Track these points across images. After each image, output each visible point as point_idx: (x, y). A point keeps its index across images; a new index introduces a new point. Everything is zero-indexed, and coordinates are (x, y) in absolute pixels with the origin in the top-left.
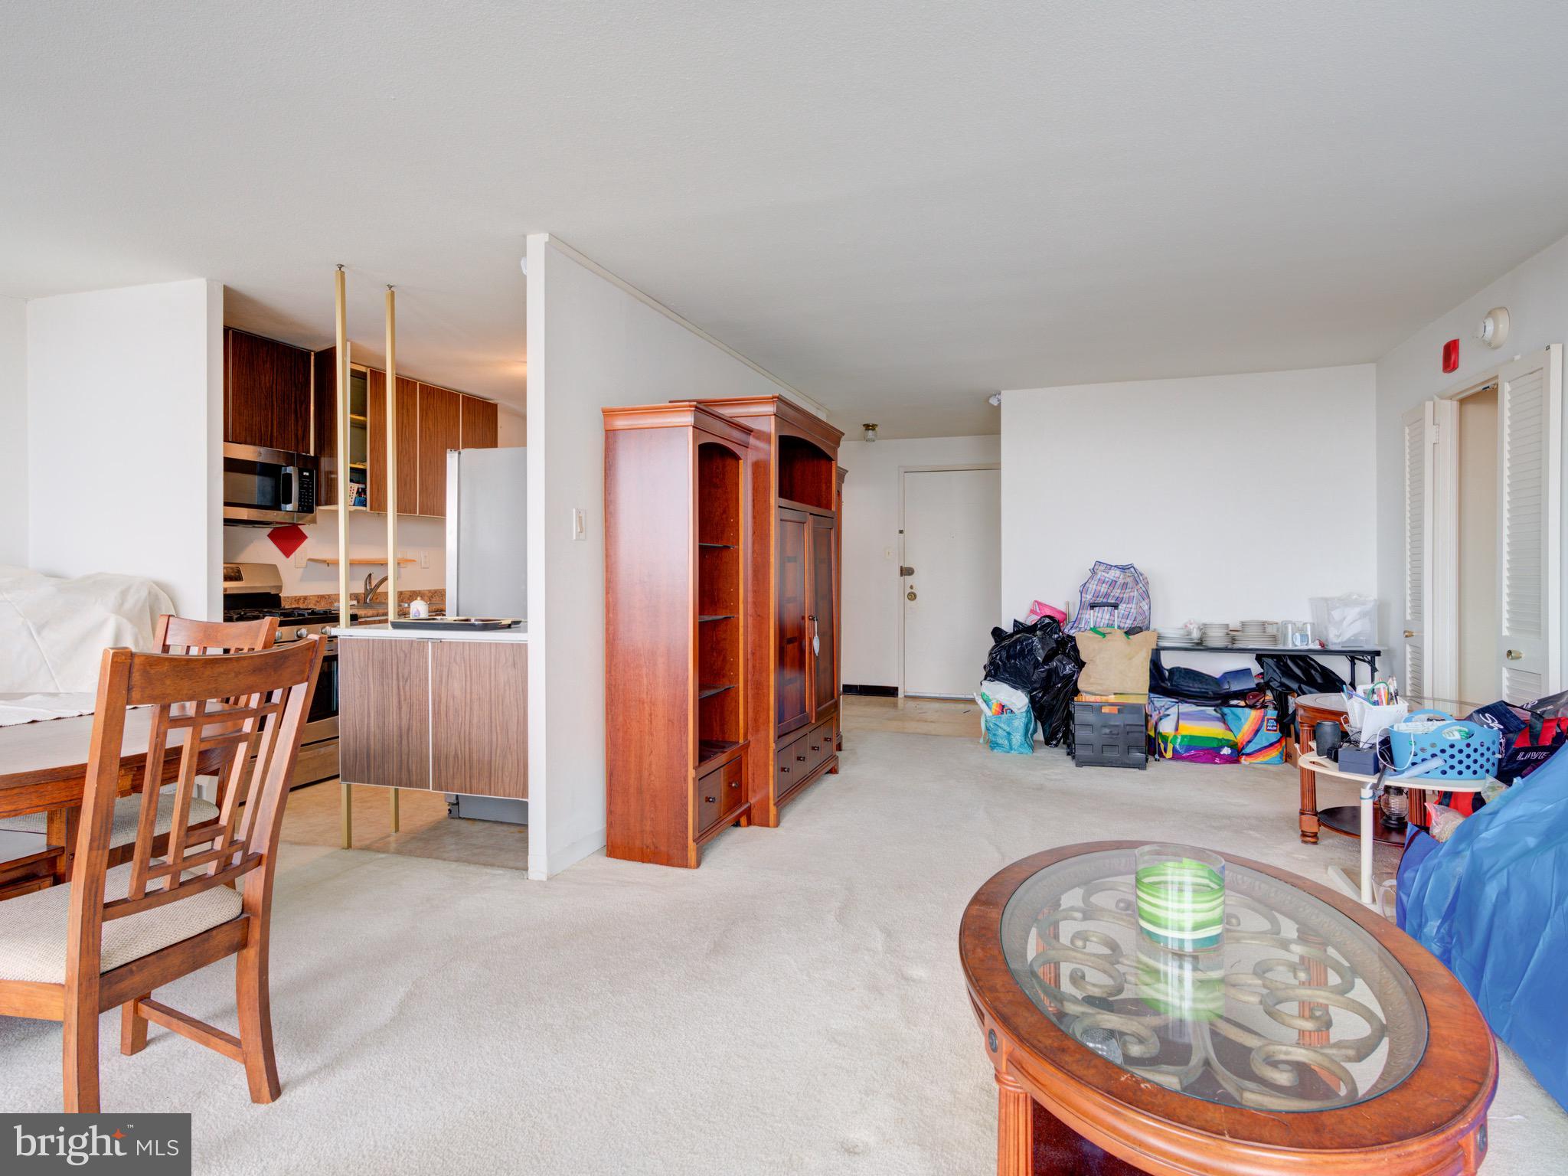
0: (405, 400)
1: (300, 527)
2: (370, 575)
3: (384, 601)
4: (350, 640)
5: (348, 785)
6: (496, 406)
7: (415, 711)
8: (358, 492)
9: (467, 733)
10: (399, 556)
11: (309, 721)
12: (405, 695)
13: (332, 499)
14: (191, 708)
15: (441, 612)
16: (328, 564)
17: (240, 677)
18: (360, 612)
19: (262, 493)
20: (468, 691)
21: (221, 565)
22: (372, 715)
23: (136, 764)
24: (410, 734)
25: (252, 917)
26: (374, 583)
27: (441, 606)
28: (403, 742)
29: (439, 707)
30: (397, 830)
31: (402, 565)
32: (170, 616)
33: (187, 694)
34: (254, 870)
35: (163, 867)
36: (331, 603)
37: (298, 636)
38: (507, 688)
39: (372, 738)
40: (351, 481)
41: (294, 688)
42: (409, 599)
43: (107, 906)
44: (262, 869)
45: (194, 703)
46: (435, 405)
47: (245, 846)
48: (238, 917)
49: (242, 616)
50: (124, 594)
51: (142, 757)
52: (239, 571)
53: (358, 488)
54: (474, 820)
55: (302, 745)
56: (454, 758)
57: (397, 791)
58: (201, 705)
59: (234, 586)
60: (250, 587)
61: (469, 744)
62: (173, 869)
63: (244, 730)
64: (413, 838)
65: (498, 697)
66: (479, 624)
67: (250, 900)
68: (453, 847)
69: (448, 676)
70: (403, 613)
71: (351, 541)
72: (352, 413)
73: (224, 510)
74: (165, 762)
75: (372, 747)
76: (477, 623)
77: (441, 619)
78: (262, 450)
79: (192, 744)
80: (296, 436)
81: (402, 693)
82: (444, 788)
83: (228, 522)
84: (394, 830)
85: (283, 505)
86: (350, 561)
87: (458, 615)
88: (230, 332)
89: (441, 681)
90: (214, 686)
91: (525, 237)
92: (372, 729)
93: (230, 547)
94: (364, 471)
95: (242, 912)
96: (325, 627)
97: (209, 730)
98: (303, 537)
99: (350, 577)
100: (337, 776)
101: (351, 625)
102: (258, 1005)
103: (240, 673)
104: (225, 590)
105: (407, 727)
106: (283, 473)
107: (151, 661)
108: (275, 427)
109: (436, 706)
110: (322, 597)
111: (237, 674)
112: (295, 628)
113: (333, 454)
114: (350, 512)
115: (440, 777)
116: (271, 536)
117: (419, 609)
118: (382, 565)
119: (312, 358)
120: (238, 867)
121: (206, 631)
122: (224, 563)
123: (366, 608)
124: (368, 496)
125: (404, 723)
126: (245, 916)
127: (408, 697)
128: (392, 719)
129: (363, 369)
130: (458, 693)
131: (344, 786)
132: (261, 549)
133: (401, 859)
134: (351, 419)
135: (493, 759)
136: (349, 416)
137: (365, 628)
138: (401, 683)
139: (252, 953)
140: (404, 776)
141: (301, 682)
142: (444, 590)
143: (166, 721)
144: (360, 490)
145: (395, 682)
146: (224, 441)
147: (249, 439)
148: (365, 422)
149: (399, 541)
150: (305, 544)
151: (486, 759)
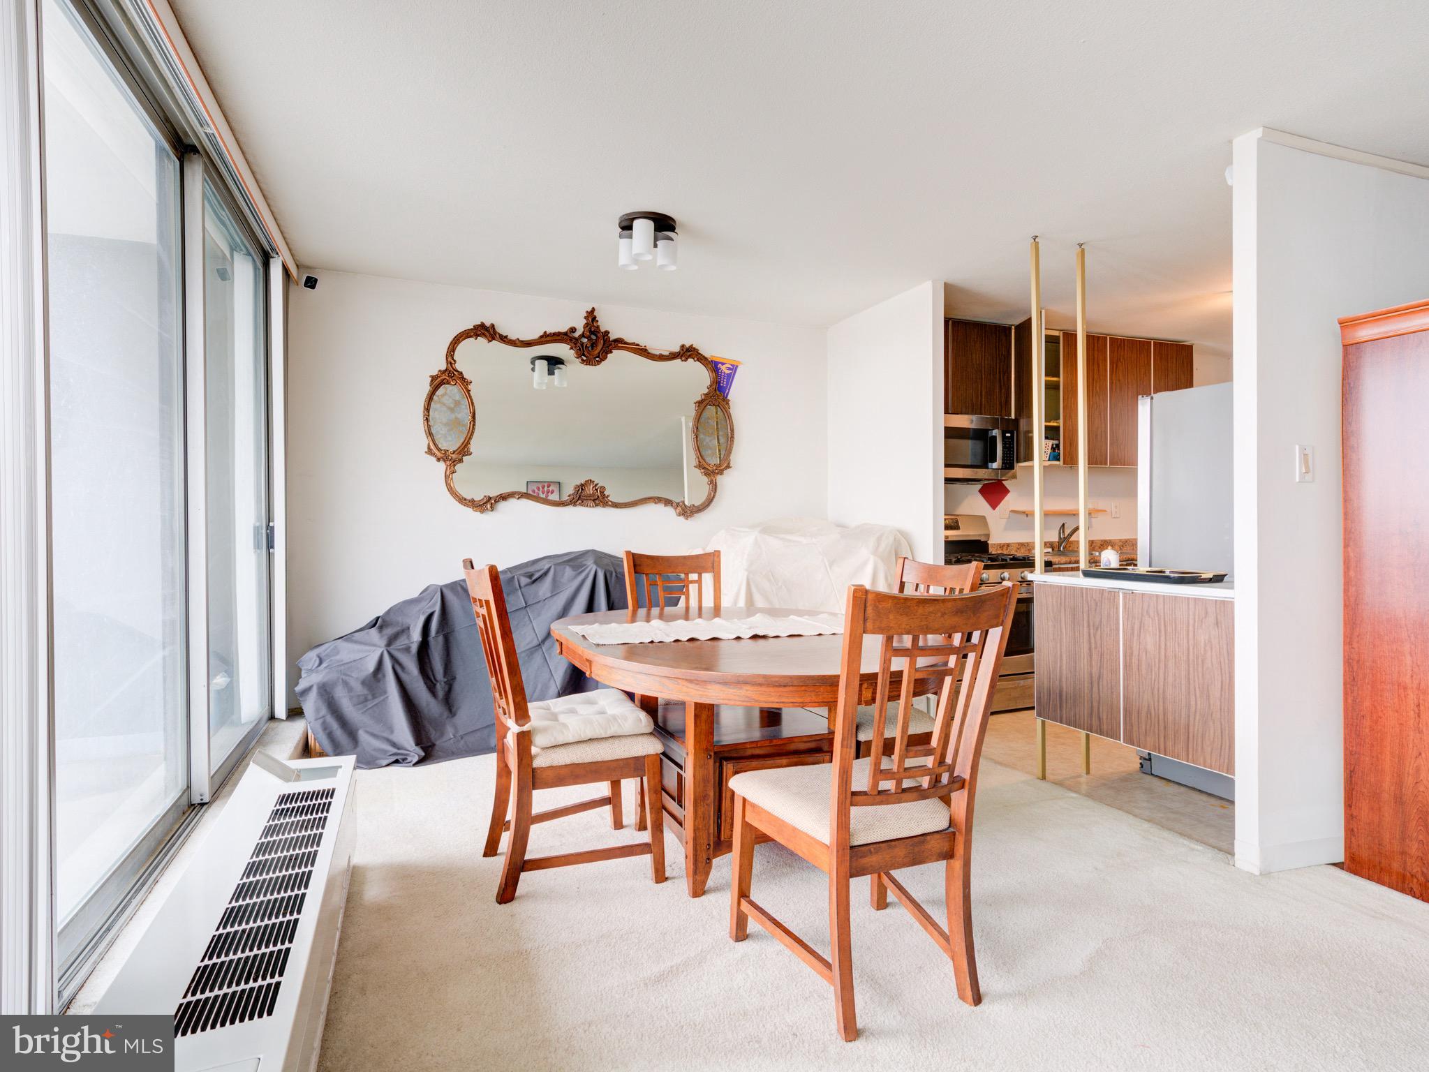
0: (1096, 356)
1: (1003, 482)
2: (1063, 525)
3: (1076, 549)
4: (1044, 586)
5: (1042, 720)
6: (1190, 348)
7: (1105, 660)
8: (1052, 448)
9: (1161, 691)
10: (1091, 506)
11: (1006, 655)
12: (1096, 643)
13: (1029, 457)
14: (907, 641)
15: (1132, 562)
16: (1027, 515)
17: (946, 616)
18: (1055, 559)
19: (974, 455)
20: (1163, 646)
21: (943, 517)
22: (1064, 658)
23: (870, 679)
24: (1101, 683)
25: (957, 833)
26: (1067, 532)
27: (1132, 556)
28: (1094, 689)
29: (1131, 659)
30: (1088, 772)
31: (1093, 515)
32: (905, 558)
33: (905, 629)
34: (958, 792)
35: (889, 773)
36: (1030, 550)
37: (1001, 579)
38: (1208, 648)
39: (1064, 680)
40: (1046, 438)
41: (991, 630)
42: (1100, 548)
43: (854, 794)
44: (965, 792)
45: (910, 637)
46: (1126, 356)
47: (951, 769)
48: (944, 830)
49: (958, 559)
50: (879, 540)
51: (875, 676)
52: (957, 522)
53: (1053, 445)
54: (1169, 781)
55: (1000, 676)
56: (1147, 714)
57: (1088, 736)
58: (915, 640)
59: (953, 535)
60: (966, 535)
61: (1164, 703)
62: (897, 776)
63: (949, 665)
64: (1104, 785)
65: (1197, 658)
66: (1174, 577)
67: (956, 817)
68: (1145, 804)
69: (1140, 629)
70: (1094, 561)
71: (1045, 493)
72: (1047, 375)
73: (945, 470)
74: (890, 682)
75: (1065, 690)
76: (1172, 575)
77: (1133, 569)
78: (974, 417)
79: (909, 672)
80: (1000, 403)
81: (1093, 641)
82: (1135, 743)
83: (948, 481)
84: (1085, 772)
85: (990, 464)
86: (1045, 512)
87: (1150, 566)
88: (950, 322)
89: (1133, 633)
90: (926, 623)
91: (1230, 142)
92: (1064, 672)
93: (950, 501)
94: (1057, 428)
95: (950, 826)
96: (1023, 572)
97: (922, 662)
98: (1006, 491)
99: (1045, 527)
100: (1033, 708)
101: (1046, 571)
102: (962, 913)
103: (945, 613)
104: (947, 537)
105: (1097, 675)
106: (989, 436)
107: (881, 598)
108: (983, 397)
109: (1128, 658)
110: (1022, 545)
111: (944, 614)
112: (999, 571)
113: (1030, 416)
114: (1044, 467)
115: (1131, 731)
116: (981, 491)
117: (1110, 558)
118: (1074, 515)
119: (1013, 331)
120: (946, 786)
121: (930, 573)
122: (945, 515)
123: (1060, 555)
124: (1062, 453)
125: (1095, 670)
126: (951, 830)
127: (1099, 645)
128: (1083, 664)
129: (1056, 333)
130: (1150, 646)
131: (1039, 720)
132: (974, 503)
133: (1090, 803)
134: (1046, 381)
135: (1191, 723)
136: (1043, 378)
137: (1059, 575)
138: (1092, 631)
139: (957, 864)
140: (1095, 723)
141: (996, 626)
142: (1136, 540)
143: (891, 650)
144: (1054, 446)
145: (1086, 629)
146: (945, 413)
147: (964, 410)
148: (1059, 382)
149: (1090, 493)
150: (1008, 498)
151: (1183, 721)
